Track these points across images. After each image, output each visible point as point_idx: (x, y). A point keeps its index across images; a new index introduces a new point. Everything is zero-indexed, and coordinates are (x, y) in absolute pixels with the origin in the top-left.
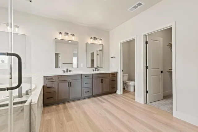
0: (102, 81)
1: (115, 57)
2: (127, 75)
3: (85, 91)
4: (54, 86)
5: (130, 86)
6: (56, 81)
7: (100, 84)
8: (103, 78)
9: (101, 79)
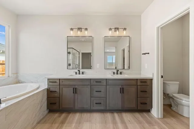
0: (122, 91)
1: (149, 53)
2: (178, 83)
3: (95, 102)
4: (57, 90)
5: (183, 105)
6: (59, 85)
7: (120, 95)
8: (124, 87)
9: (120, 86)
